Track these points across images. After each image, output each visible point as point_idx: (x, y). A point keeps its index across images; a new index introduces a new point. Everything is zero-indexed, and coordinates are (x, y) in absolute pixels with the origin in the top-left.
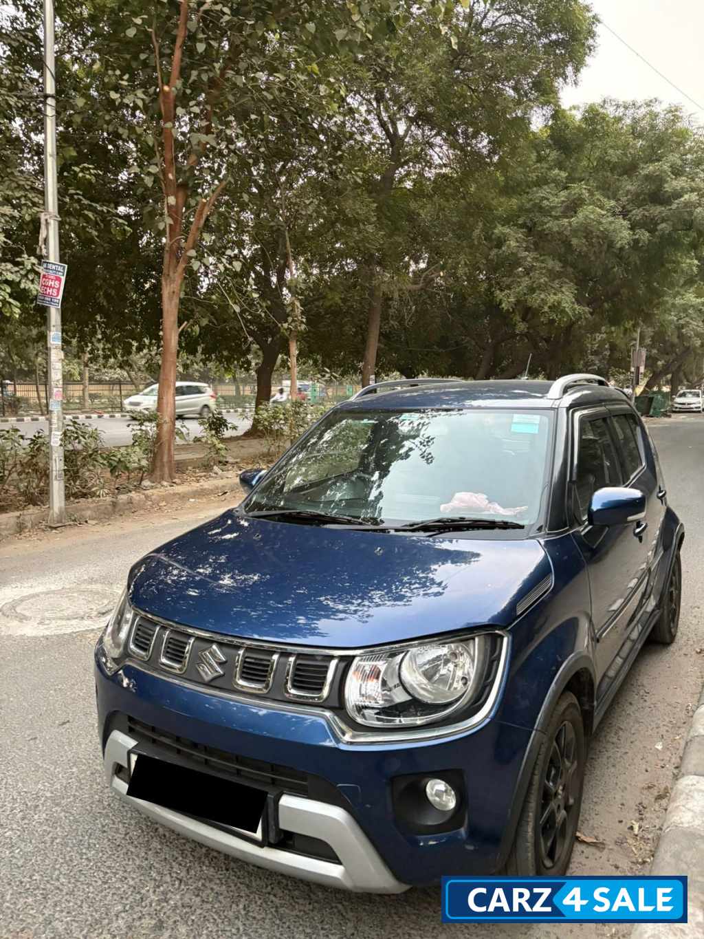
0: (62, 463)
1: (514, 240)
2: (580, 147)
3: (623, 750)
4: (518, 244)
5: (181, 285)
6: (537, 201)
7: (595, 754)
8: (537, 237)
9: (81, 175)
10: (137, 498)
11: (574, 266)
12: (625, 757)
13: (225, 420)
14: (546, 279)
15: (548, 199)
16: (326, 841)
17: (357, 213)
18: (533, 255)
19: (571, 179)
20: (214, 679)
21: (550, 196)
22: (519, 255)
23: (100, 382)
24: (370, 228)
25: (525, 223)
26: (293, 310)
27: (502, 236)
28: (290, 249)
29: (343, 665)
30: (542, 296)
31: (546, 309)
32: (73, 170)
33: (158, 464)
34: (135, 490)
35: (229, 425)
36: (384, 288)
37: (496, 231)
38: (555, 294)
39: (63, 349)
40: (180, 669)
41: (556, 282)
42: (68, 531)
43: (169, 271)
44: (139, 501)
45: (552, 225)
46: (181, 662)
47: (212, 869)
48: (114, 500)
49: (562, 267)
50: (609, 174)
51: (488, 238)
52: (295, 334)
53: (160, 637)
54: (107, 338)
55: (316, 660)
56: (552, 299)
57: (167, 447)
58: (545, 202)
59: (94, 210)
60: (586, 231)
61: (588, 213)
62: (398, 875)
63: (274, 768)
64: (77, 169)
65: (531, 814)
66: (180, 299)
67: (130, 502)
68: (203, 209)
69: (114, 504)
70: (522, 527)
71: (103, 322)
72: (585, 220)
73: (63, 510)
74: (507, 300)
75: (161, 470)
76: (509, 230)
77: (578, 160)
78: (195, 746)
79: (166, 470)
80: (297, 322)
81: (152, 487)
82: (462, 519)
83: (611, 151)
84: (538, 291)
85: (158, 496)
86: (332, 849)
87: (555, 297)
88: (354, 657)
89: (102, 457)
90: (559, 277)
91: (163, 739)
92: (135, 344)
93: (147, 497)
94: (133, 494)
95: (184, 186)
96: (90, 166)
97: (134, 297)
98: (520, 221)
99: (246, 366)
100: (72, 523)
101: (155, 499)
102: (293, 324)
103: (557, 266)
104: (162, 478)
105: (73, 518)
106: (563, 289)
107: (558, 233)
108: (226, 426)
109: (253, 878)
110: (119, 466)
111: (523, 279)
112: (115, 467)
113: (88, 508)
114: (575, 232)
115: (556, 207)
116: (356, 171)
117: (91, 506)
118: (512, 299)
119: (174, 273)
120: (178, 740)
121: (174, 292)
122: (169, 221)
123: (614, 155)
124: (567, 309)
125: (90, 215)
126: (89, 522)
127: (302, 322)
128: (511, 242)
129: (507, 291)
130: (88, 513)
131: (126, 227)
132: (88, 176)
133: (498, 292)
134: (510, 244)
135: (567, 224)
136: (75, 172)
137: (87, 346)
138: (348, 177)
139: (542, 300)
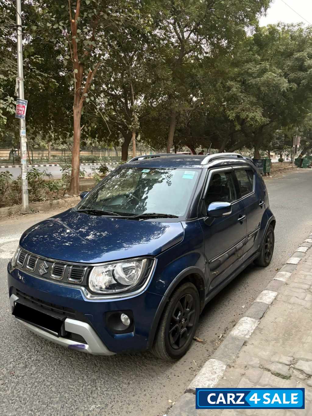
0: (27, 186)
1: (235, 88)
2: (267, 44)
3: (228, 308)
4: (236, 90)
5: (82, 109)
6: (246, 70)
7: (217, 309)
8: (246, 87)
9: (34, 60)
10: (62, 202)
11: (263, 99)
12: (228, 310)
13: (107, 168)
14: (249, 106)
15: (251, 69)
16: (82, 335)
17: (163, 76)
18: (243, 95)
19: (262, 60)
20: (43, 274)
21: (252, 68)
22: (238, 95)
23: (57, 150)
24: (169, 83)
25: (241, 80)
26: (134, 120)
27: (230, 86)
28: (133, 93)
29: (89, 269)
30: (247, 114)
31: (249, 119)
32: (31, 58)
33: (72, 187)
34: (61, 198)
35: (109, 170)
36: (176, 109)
37: (227, 84)
38: (253, 113)
39: (26, 138)
40: (33, 270)
41: (254, 107)
42: (30, 216)
43: (76, 103)
44: (62, 203)
45: (253, 81)
46: (33, 267)
47: (51, 348)
48: (51, 202)
49: (257, 100)
50: (280, 57)
51: (224, 87)
52: (135, 130)
53: (27, 258)
54: (55, 131)
55: (80, 268)
56: (251, 115)
57: (76, 180)
58: (250, 70)
59: (41, 75)
60: (267, 84)
61: (268, 76)
62: (109, 348)
63: (63, 308)
64: (33, 58)
65: (163, 328)
66: (81, 115)
67: (58, 203)
68: (91, 75)
69: (51, 204)
70: (177, 217)
71: (54, 124)
72: (267, 79)
73: (28, 207)
74: (231, 115)
75: (73, 190)
76: (233, 83)
77: (266, 50)
78: (39, 300)
79: (76, 190)
80: (136, 124)
81: (69, 197)
82: (154, 214)
83: (280, 47)
84: (245, 112)
85: (71, 201)
86: (83, 338)
87: (253, 114)
88: (93, 267)
89: (46, 184)
90: (255, 105)
91: (27, 297)
92: (69, 134)
93: (66, 201)
94: (60, 200)
95: (82, 64)
96: (39, 56)
97: (68, 113)
98: (238, 79)
99: (117, 144)
100: (32, 212)
101: (69, 202)
102: (134, 126)
103: (254, 99)
104: (74, 193)
105: (32, 210)
106: (257, 110)
107: (255, 84)
108: (108, 171)
109: (65, 351)
110: (54, 188)
111: (239, 106)
112: (52, 188)
113: (40, 206)
114: (263, 84)
115: (255, 73)
116: (162, 57)
117: (41, 205)
118: (234, 115)
119: (79, 103)
120: (32, 298)
121: (78, 112)
122: (75, 80)
123: (282, 48)
124: (258, 120)
125: (40, 78)
126: (40, 212)
127: (138, 125)
128: (234, 89)
129: (232, 111)
130: (40, 208)
131: (56, 83)
132: (38, 61)
133: (228, 111)
134: (233, 90)
135: (259, 80)
136: (32, 59)
137: (47, 134)
138: (159, 59)
139: (247, 115)
